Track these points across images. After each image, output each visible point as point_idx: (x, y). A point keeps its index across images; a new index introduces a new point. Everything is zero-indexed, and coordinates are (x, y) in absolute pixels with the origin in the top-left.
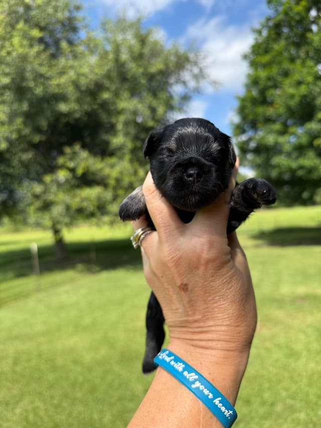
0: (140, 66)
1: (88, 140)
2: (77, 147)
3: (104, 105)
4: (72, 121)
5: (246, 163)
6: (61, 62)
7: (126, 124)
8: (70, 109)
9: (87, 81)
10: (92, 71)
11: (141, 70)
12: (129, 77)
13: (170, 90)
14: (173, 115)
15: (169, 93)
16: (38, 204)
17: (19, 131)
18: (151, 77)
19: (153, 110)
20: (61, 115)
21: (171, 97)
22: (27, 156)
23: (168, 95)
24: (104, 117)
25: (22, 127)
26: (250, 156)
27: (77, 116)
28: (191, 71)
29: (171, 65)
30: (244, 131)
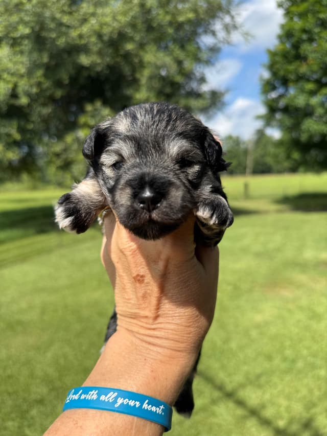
0: (167, 13)
1: (108, 94)
2: (98, 104)
3: (127, 56)
4: (93, 74)
5: (274, 123)
6: (82, 8)
7: (151, 78)
8: (92, 62)
9: (110, 29)
10: (114, 18)
11: (168, 18)
12: (155, 25)
13: (198, 40)
14: (200, 68)
15: (197, 43)
16: (59, 162)
17: (39, 84)
18: (179, 26)
19: (180, 63)
20: (82, 68)
21: (199, 48)
22: (46, 111)
23: (196, 46)
24: (127, 70)
25: (42, 80)
26: (278, 116)
27: (99, 69)
28: (222, 19)
29: (201, 11)
30: (274, 88)
